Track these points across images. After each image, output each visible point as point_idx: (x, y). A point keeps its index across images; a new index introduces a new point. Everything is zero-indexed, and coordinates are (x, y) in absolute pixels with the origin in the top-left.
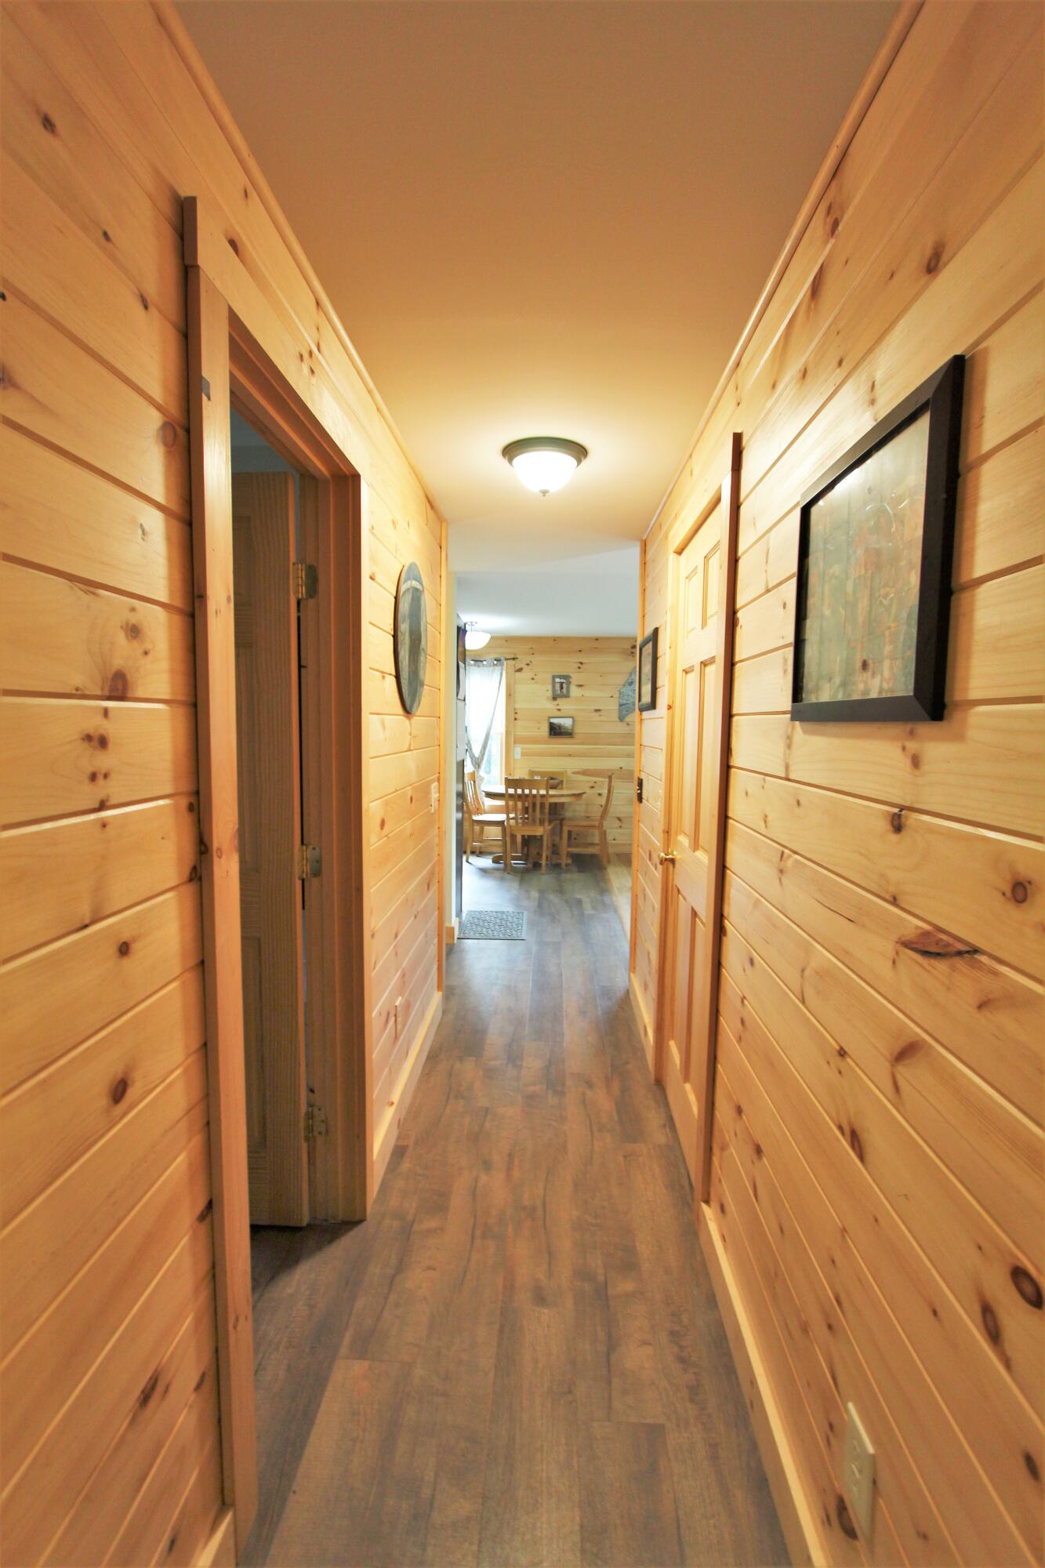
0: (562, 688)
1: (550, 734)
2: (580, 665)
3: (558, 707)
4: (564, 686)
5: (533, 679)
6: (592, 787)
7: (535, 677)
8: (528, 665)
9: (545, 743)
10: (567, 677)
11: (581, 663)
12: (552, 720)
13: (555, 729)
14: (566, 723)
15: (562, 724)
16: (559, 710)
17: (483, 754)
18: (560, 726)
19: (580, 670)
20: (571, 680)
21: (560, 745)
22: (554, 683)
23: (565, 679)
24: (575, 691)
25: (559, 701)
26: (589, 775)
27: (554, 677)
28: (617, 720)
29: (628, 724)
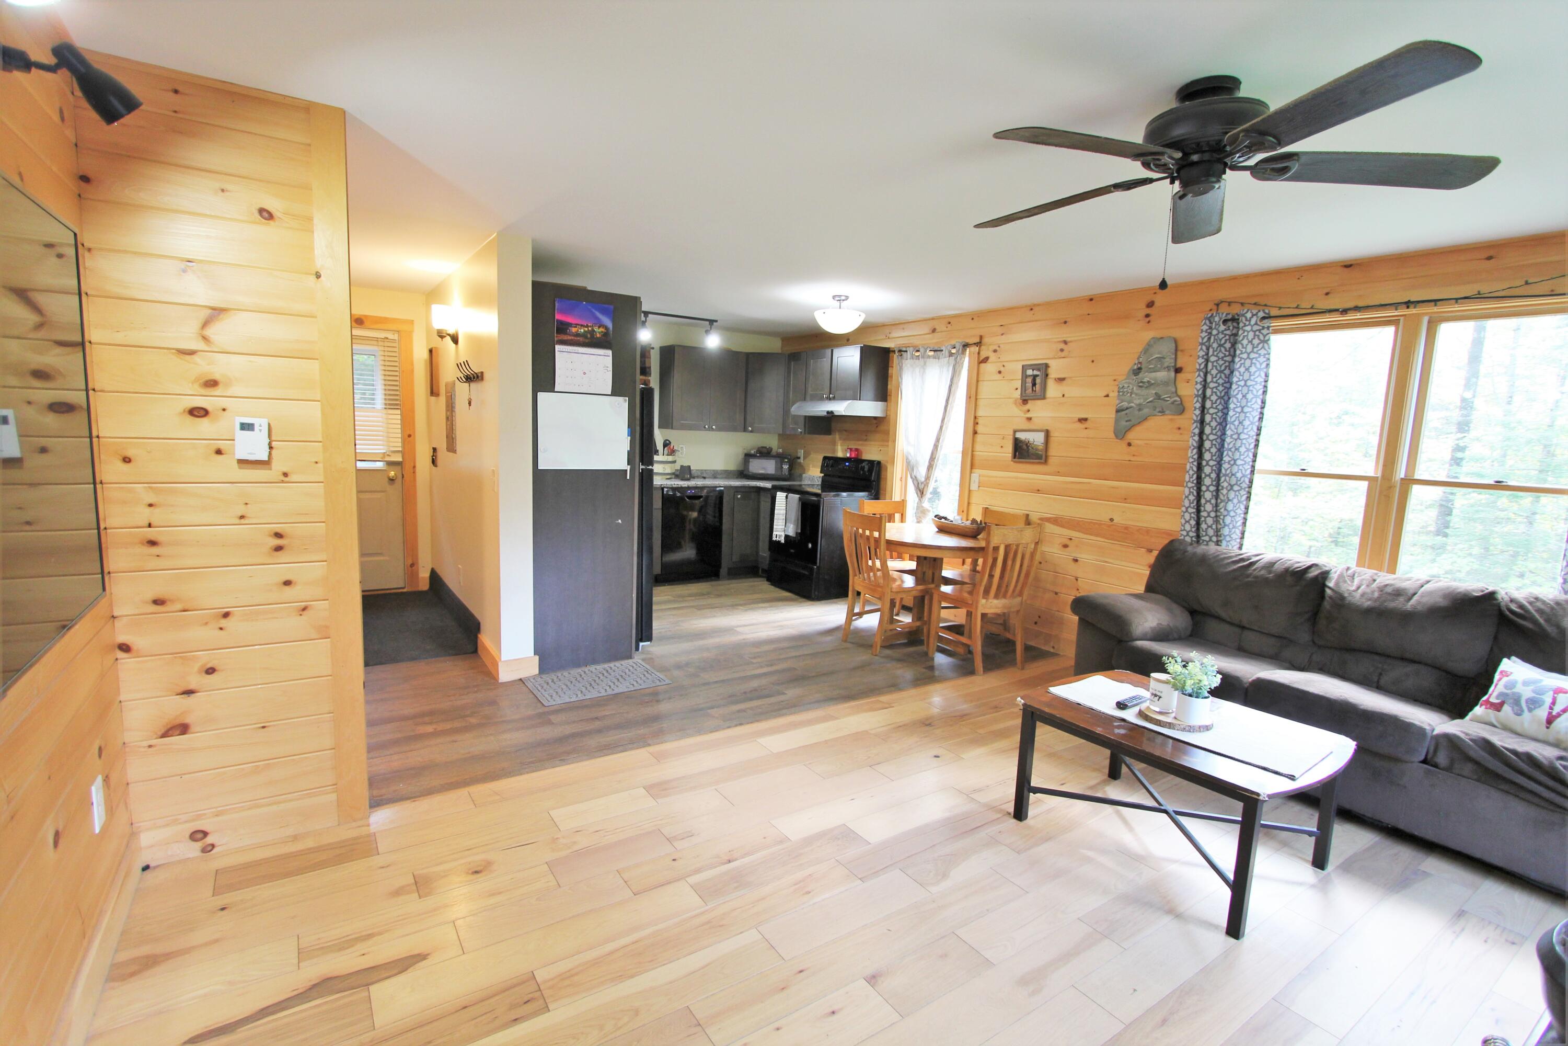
0: (1034, 384)
1: (1015, 457)
2: (1062, 346)
3: (1029, 415)
4: (1038, 380)
5: (1000, 372)
6: (1066, 546)
7: (1002, 369)
8: (995, 351)
9: (1005, 469)
10: (1044, 368)
11: (1065, 342)
12: (1018, 435)
13: (1020, 447)
14: (1037, 439)
15: (1031, 440)
16: (1029, 419)
17: (928, 478)
18: (1027, 444)
19: (1063, 354)
20: (1050, 371)
21: (1028, 474)
22: (1024, 376)
23: (1039, 370)
24: (1053, 390)
25: (1030, 405)
26: (1062, 526)
27: (1024, 368)
28: (1112, 435)
29: (1129, 444)
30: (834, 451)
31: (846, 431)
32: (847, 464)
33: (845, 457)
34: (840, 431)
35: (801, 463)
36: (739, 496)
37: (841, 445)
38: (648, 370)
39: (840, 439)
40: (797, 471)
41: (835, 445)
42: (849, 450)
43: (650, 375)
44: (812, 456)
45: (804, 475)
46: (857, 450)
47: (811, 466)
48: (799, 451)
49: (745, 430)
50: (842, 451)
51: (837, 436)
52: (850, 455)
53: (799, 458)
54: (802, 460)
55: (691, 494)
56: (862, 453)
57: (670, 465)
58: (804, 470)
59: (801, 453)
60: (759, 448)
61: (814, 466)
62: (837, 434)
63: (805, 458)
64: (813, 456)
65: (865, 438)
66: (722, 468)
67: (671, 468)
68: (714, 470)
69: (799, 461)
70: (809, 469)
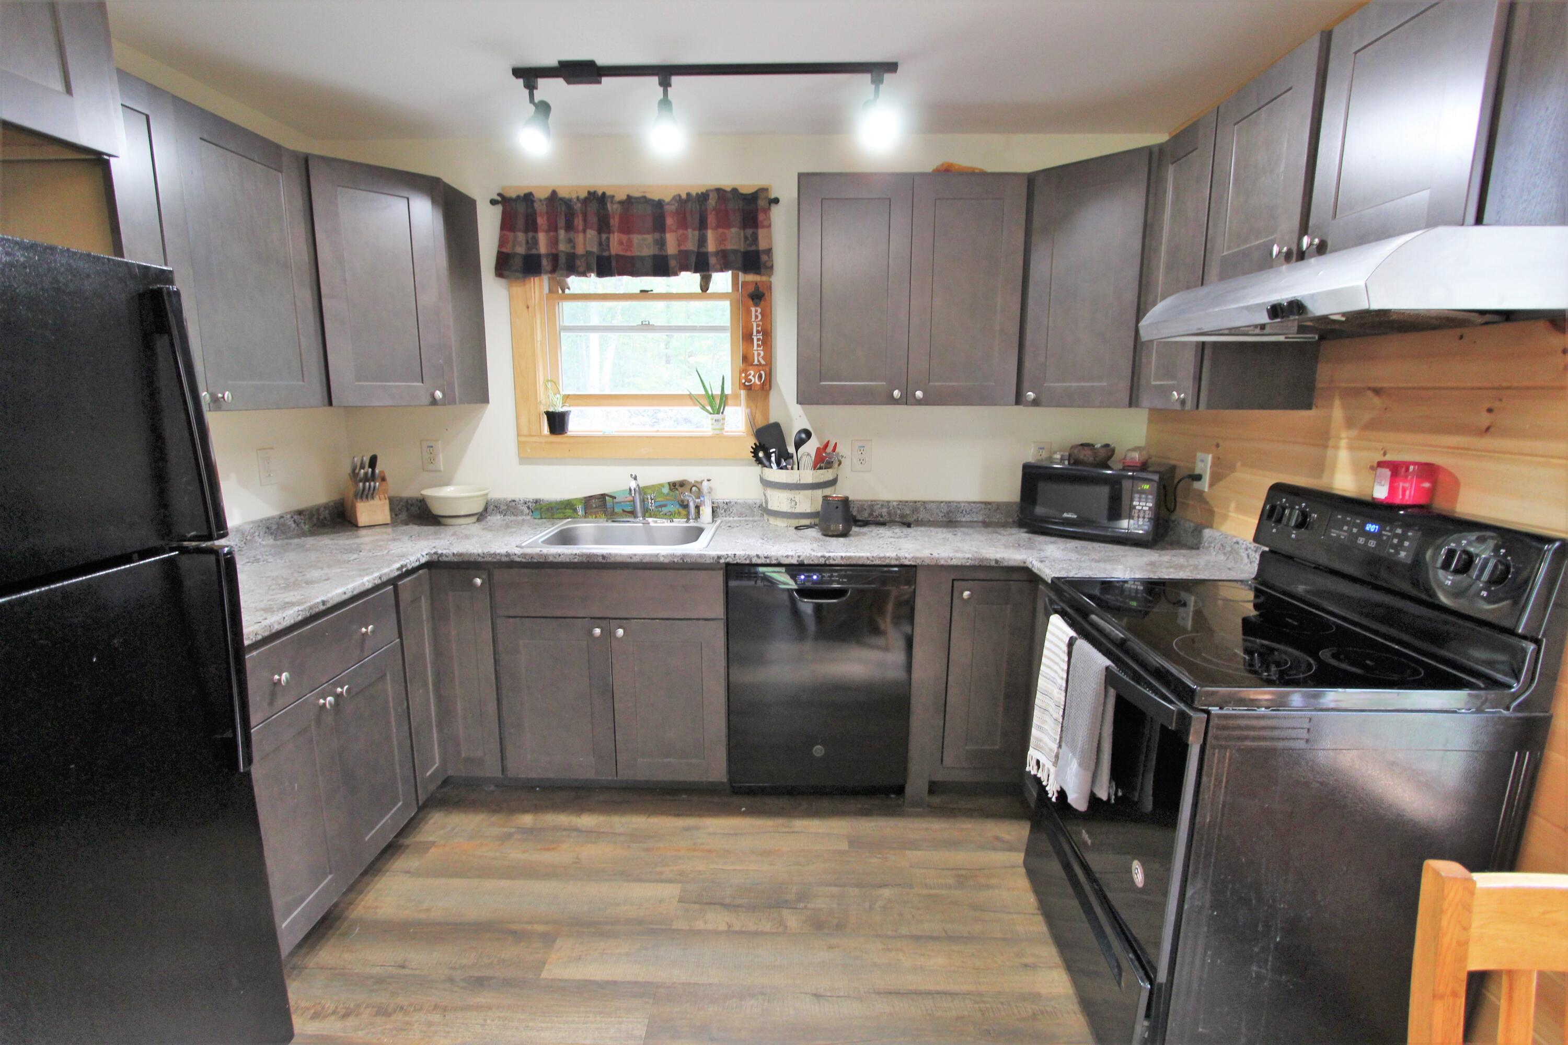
30: (1320, 466)
31: (1377, 391)
32: (1371, 527)
33: (1365, 497)
34: (1351, 394)
35: (1201, 493)
36: (966, 594)
37: (1351, 448)
38: (764, 258)
39: (1350, 423)
40: (1187, 516)
41: (1325, 447)
42: (1387, 473)
43: (770, 269)
44: (1237, 474)
45: (1207, 532)
46: (1429, 471)
47: (1233, 506)
48: (1200, 455)
49: (1019, 399)
50: (1356, 468)
51: (1337, 413)
52: (1392, 490)
53: (1198, 478)
54: (1204, 485)
55: (809, 584)
56: (1455, 483)
57: (809, 493)
58: (1211, 512)
59: (1205, 464)
60: (1073, 447)
61: (1240, 509)
62: (1337, 403)
63: (1216, 479)
64: (1242, 475)
65: (1485, 419)
66: (976, 497)
67: (812, 500)
68: (948, 503)
69: (1196, 485)
70: (1225, 517)
